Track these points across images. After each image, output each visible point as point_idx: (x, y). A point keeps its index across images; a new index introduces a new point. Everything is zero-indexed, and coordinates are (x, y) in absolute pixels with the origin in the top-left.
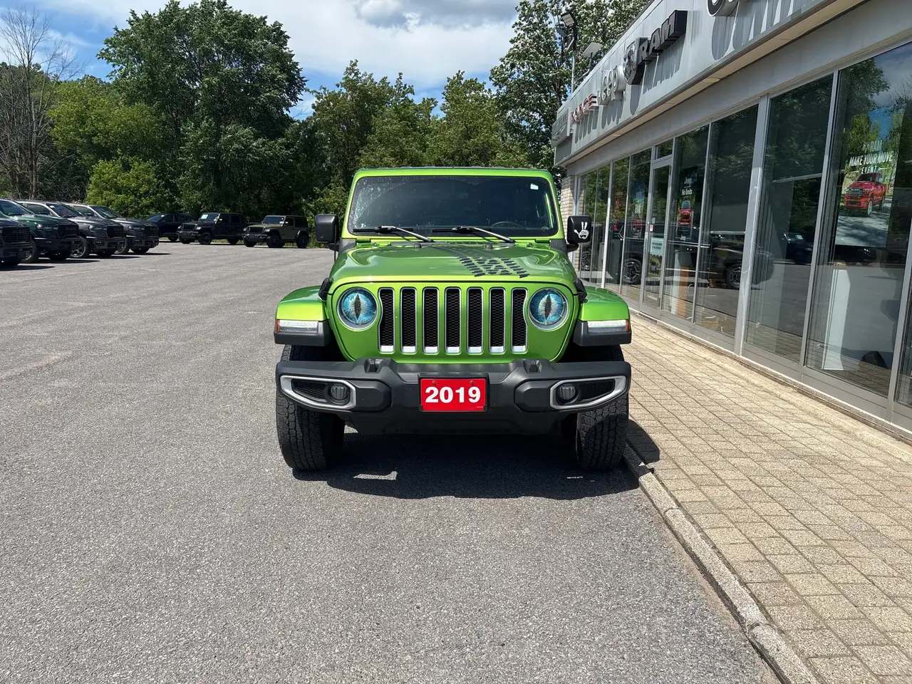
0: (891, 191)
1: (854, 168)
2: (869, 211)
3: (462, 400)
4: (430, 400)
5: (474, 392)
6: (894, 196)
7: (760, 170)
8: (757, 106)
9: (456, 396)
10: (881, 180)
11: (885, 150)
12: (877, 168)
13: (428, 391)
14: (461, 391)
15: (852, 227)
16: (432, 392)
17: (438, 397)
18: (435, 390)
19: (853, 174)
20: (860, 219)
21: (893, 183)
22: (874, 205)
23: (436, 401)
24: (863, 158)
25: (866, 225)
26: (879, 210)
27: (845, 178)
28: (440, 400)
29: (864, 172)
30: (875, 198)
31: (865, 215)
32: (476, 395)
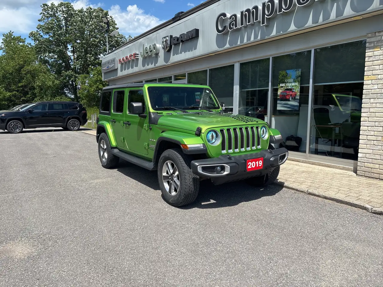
0: (298, 94)
1: (282, 87)
2: (291, 99)
3: (257, 166)
4: (249, 167)
5: (260, 162)
6: (300, 95)
7: (238, 86)
8: (233, 65)
9: (256, 164)
10: (294, 91)
11: (295, 82)
12: (292, 87)
13: (249, 164)
14: (257, 163)
15: (283, 104)
16: (250, 164)
17: (251, 166)
18: (250, 163)
19: (282, 88)
20: (287, 102)
21: (299, 91)
22: (292, 98)
23: (251, 167)
24: (286, 84)
25: (290, 104)
26: (294, 99)
27: (279, 90)
28: (252, 167)
29: (286, 88)
30: (292, 96)
31: (289, 101)
32: (261, 163)
